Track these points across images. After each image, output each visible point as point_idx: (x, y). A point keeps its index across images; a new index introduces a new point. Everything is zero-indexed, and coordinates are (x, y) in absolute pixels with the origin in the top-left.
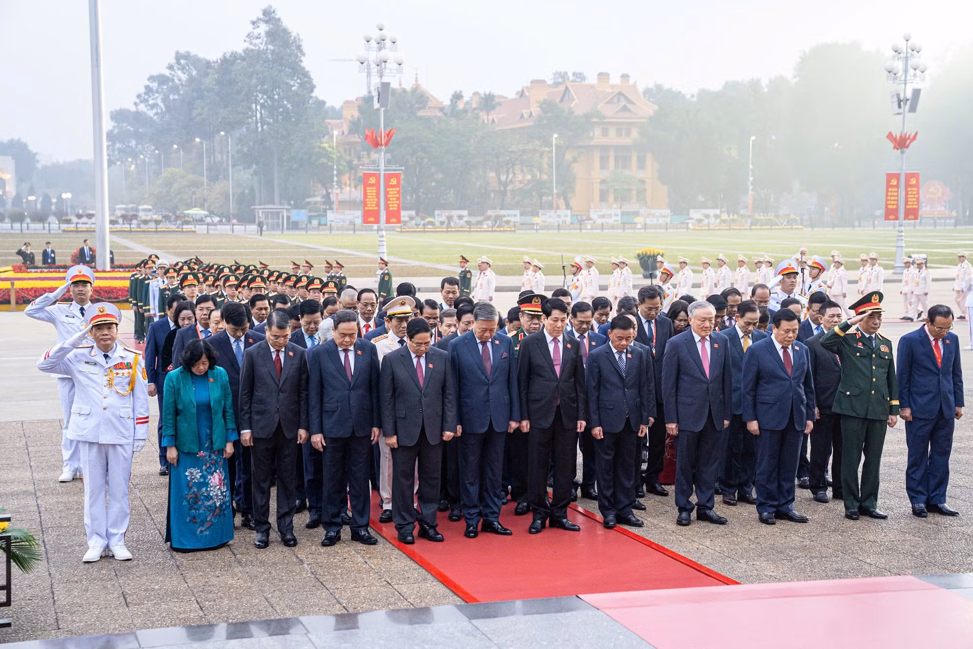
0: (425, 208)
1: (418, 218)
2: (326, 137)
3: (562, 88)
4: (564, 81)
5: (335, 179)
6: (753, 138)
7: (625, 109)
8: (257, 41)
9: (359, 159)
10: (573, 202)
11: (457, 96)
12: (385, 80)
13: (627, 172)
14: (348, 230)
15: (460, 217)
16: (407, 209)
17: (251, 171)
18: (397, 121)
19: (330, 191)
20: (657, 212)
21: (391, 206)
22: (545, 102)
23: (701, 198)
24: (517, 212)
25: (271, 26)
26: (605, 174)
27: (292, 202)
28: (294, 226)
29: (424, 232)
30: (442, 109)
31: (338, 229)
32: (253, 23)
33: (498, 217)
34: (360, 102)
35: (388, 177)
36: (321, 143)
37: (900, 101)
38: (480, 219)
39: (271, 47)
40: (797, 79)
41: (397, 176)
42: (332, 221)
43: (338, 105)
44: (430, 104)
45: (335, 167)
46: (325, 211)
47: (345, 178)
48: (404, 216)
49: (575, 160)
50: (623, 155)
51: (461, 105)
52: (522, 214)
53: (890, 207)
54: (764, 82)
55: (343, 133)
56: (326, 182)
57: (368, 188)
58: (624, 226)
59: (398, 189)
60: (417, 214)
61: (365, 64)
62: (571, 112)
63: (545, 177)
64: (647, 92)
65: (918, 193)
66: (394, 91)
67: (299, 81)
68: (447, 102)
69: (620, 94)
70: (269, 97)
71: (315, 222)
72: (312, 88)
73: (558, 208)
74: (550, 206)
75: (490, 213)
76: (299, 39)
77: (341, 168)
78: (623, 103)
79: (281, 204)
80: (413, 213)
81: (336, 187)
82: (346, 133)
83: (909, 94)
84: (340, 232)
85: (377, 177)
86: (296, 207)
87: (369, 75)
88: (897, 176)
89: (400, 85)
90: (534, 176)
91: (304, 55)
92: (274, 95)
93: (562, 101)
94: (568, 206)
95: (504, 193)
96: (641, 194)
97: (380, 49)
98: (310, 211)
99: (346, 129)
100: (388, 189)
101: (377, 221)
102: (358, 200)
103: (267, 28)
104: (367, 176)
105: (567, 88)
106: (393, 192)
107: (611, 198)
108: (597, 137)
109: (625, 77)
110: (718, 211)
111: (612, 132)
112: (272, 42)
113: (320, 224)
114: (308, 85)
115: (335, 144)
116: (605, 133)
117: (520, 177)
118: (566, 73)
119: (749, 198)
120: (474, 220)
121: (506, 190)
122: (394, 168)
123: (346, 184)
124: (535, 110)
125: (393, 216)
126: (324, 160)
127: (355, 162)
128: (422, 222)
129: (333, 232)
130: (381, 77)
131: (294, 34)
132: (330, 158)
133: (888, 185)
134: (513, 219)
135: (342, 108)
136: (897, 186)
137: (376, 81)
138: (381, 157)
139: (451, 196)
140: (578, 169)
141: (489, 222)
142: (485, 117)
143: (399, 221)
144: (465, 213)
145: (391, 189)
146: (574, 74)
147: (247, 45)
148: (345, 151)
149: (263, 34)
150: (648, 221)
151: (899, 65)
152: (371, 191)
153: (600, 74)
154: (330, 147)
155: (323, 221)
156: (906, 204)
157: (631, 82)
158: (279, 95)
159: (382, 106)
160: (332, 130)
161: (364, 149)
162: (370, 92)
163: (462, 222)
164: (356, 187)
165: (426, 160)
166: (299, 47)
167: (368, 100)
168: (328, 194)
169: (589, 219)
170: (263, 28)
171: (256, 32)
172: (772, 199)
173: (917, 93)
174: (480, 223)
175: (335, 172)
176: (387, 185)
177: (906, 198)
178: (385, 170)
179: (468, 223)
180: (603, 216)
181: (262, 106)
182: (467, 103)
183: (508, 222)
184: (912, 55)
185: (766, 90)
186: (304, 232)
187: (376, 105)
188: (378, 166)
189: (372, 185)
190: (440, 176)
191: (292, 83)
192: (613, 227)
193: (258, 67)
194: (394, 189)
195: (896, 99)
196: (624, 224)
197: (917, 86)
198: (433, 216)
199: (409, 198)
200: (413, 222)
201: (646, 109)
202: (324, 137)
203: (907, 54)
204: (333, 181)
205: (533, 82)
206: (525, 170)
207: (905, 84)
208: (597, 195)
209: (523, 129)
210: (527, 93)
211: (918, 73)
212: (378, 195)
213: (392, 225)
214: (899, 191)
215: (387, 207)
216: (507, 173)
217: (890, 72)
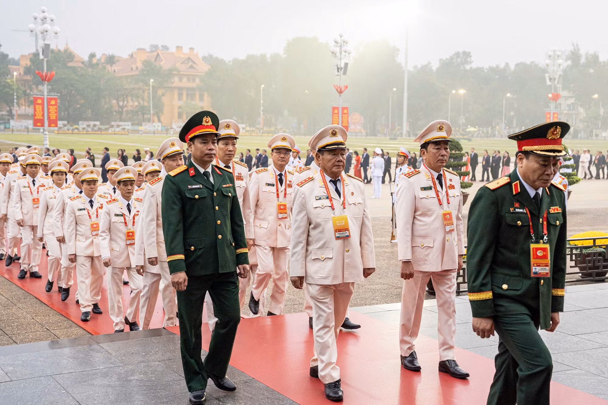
0: (73, 120)
1: (69, 126)
2: (9, 76)
3: (155, 54)
4: (156, 50)
5: (15, 101)
6: (263, 86)
7: (192, 67)
9: (31, 90)
10: (162, 119)
11: (92, 56)
12: (47, 42)
13: (193, 103)
14: (24, 132)
15: (95, 126)
16: (62, 120)
19: (12, 108)
21: (51, 116)
22: (145, 61)
24: (130, 123)
26: (181, 103)
29: (73, 133)
30: (83, 63)
31: (18, 131)
33: (118, 126)
34: (31, 56)
35: (49, 100)
36: (6, 79)
37: (338, 69)
38: (107, 127)
40: (285, 56)
41: (55, 99)
42: (13, 126)
43: (17, 57)
44: (75, 59)
45: (15, 94)
46: (9, 120)
47: (22, 101)
48: (60, 124)
49: (163, 95)
50: (191, 93)
51: (95, 61)
52: (132, 125)
54: (268, 56)
55: (20, 74)
56: (10, 103)
57: (36, 106)
59: (56, 107)
60: (68, 123)
61: (34, 32)
62: (161, 68)
63: (146, 104)
64: (204, 58)
65: (348, 118)
66: (52, 51)
68: (86, 58)
69: (189, 59)
71: (2, 127)
73: (154, 121)
74: (149, 120)
75: (113, 123)
77: (19, 95)
78: (191, 64)
80: (66, 122)
81: (16, 106)
82: (22, 74)
83: (343, 66)
84: (18, 133)
85: (43, 99)
87: (37, 39)
88: (337, 108)
89: (57, 47)
90: (139, 103)
93: (156, 60)
94: (159, 121)
95: (121, 113)
97: (43, 24)
99: (22, 72)
100: (49, 107)
101: (43, 125)
102: (30, 114)
104: (36, 99)
105: (158, 54)
106: (53, 109)
107: (185, 117)
108: (176, 82)
109: (192, 49)
110: (244, 126)
111: (185, 80)
113: (5, 128)
115: (15, 79)
116: (181, 80)
117: (131, 104)
118: (157, 46)
119: (261, 119)
120: (103, 127)
121: (123, 111)
122: (54, 95)
123: (22, 105)
124: (140, 65)
125: (53, 122)
126: (8, 90)
127: (28, 91)
128: (71, 128)
129: (14, 133)
130: (44, 40)
132: (13, 90)
133: (333, 113)
134: (127, 127)
135: (19, 59)
136: (338, 113)
137: (41, 43)
138: (45, 88)
139: (89, 113)
140: (165, 100)
141: (113, 129)
142: (110, 68)
143: (56, 126)
144: (98, 123)
145: (52, 107)
146: (162, 46)
148: (22, 85)
151: (337, 50)
152: (39, 108)
153: (177, 47)
154: (11, 82)
155: (7, 126)
157: (195, 52)
159: (45, 57)
160: (13, 72)
161: (34, 84)
162: (37, 50)
163: (96, 129)
164: (29, 106)
165: (73, 92)
167: (36, 55)
168: (10, 111)
169: (172, 128)
172: (273, 120)
173: (346, 65)
174: (107, 129)
175: (15, 97)
176: (49, 104)
177: (342, 120)
178: (48, 95)
179: (100, 129)
182: (99, 60)
183: (124, 129)
184: (344, 45)
185: (269, 60)
187: (41, 57)
188: (43, 93)
189: (39, 104)
190: (82, 101)
194: (53, 107)
195: (336, 67)
197: (346, 62)
198: (78, 124)
199: (63, 114)
200: (66, 128)
201: (204, 68)
202: (7, 76)
203: (341, 44)
204: (14, 102)
205: (139, 49)
206: (134, 99)
207: (341, 59)
208: (176, 115)
209: (133, 76)
210: (134, 56)
211: (347, 54)
212: (43, 110)
213: (52, 128)
214: (339, 116)
215: (49, 118)
216: (123, 101)
217: (333, 53)
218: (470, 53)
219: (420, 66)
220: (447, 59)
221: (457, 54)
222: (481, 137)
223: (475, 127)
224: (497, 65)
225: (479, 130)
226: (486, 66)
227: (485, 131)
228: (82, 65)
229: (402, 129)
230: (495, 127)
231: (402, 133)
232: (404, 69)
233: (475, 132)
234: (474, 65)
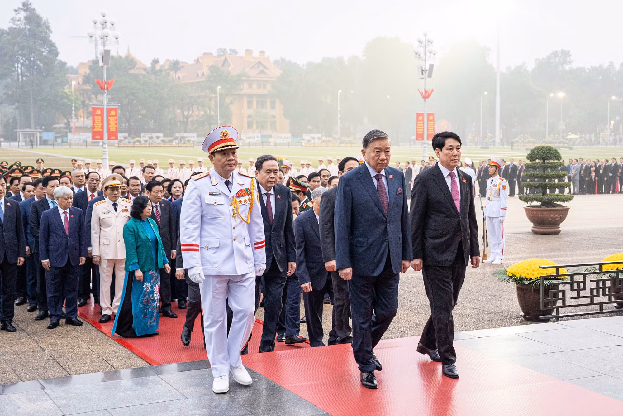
0: (134, 132)
1: (130, 138)
2: (67, 85)
3: (223, 58)
4: (224, 54)
5: (73, 112)
6: (340, 91)
7: (262, 72)
8: (19, 23)
9: (90, 100)
11: (155, 62)
12: (107, 48)
13: (264, 111)
14: (81, 145)
15: (158, 138)
16: (122, 132)
17: (14, 107)
18: (115, 76)
19: (70, 120)
20: (283, 135)
21: (111, 128)
22: (212, 66)
23: (309, 127)
24: (195, 135)
25: (28, 13)
26: (250, 112)
27: (43, 127)
28: (45, 143)
29: (134, 147)
30: (145, 69)
31: (75, 145)
32: (16, 11)
33: (183, 137)
34: (90, 64)
35: (109, 110)
36: (64, 89)
37: (423, 71)
38: (170, 138)
39: (28, 27)
40: (364, 58)
41: (115, 110)
42: (71, 140)
43: (75, 66)
44: (137, 66)
45: (73, 105)
46: (66, 133)
47: (81, 112)
48: (121, 137)
49: (231, 103)
50: (261, 100)
51: (158, 67)
52: (198, 136)
53: (419, 133)
54: (346, 59)
55: (79, 83)
56: (67, 114)
57: (95, 117)
58: (262, 143)
59: (116, 118)
60: (129, 136)
61: (94, 38)
62: (229, 73)
63: (213, 113)
64: (276, 62)
65: (434, 125)
66: (113, 57)
67: (48, 49)
68: (149, 65)
69: (259, 63)
70: (26, 59)
71: (59, 140)
72: (57, 54)
75: (177, 135)
76: (48, 22)
77: (77, 105)
78: (261, 68)
79: (35, 129)
80: (126, 135)
81: (74, 117)
82: (81, 83)
83: (427, 68)
84: (77, 147)
85: (102, 110)
86: (47, 130)
87: (96, 45)
88: (422, 115)
89: (118, 54)
90: (205, 112)
91: (51, 32)
92: (30, 58)
93: (223, 65)
96: (273, 124)
97: (103, 28)
98: (56, 133)
99: (80, 80)
100: (109, 118)
101: (102, 138)
102: (89, 127)
103: (26, 15)
104: (95, 110)
105: (226, 59)
107: (255, 126)
108: (245, 89)
109: (262, 52)
110: (319, 135)
111: (255, 86)
112: (29, 23)
113: (63, 142)
114: (54, 52)
115: (73, 90)
116: (250, 86)
117: (197, 113)
118: (225, 49)
119: (338, 128)
120: (167, 139)
121: (187, 122)
122: (114, 105)
123: (81, 116)
124: (206, 71)
125: (113, 135)
126: (65, 100)
127: (87, 102)
128: (133, 141)
129: (72, 147)
130: (104, 46)
131: (44, 19)
132: (70, 100)
133: (418, 120)
134: (192, 139)
135: (78, 67)
136: (423, 120)
137: (101, 49)
138: (104, 99)
139: (152, 124)
140: (233, 108)
141: (177, 141)
143: (116, 138)
144: (161, 135)
145: (111, 118)
146: (230, 50)
147: (11, 25)
148: (80, 94)
149: (22, 18)
150: (278, 141)
151: (421, 50)
152: (98, 119)
153: (247, 50)
154: (69, 92)
155: (65, 139)
156: (428, 131)
157: (266, 56)
158: (34, 58)
159: (105, 65)
160: (71, 81)
161: (94, 93)
162: (97, 57)
163: (159, 141)
164: (87, 118)
165: (135, 102)
166: (48, 28)
167: (96, 62)
168: (68, 123)
169: (241, 139)
170: (22, 14)
171: (18, 17)
172: (352, 129)
173: (432, 66)
174: (171, 141)
175: (73, 108)
176: (108, 115)
177: (428, 128)
178: (107, 106)
179: (163, 141)
180: (249, 138)
181: (22, 64)
182: (162, 66)
183: (189, 141)
184: (429, 45)
185: (347, 63)
186: (52, 147)
187: (101, 64)
188: (103, 103)
189: (98, 115)
190: (144, 112)
191: (43, 50)
192: (255, 144)
193: (19, 39)
194: (113, 118)
195: (420, 70)
196: (262, 142)
197: (432, 63)
198: (140, 137)
199: (123, 125)
200: (127, 140)
201: (276, 72)
202: (65, 85)
203: (426, 43)
204: (72, 114)
205: (205, 54)
206: (200, 108)
207: (425, 61)
208: (246, 125)
209: (198, 83)
210: (201, 61)
211: (432, 55)
212: (102, 122)
213: (112, 141)
214: (423, 124)
215: (108, 129)
216: (189, 110)
217: (416, 54)
218: (569, 51)
219: (513, 68)
220: (543, 59)
221: (555, 54)
222: (583, 145)
223: (576, 134)
224: (600, 65)
225: (581, 138)
226: (588, 66)
227: (588, 138)
228: (144, 73)
229: (495, 137)
230: (599, 134)
231: (494, 142)
232: (496, 70)
233: (577, 139)
234: (574, 66)
